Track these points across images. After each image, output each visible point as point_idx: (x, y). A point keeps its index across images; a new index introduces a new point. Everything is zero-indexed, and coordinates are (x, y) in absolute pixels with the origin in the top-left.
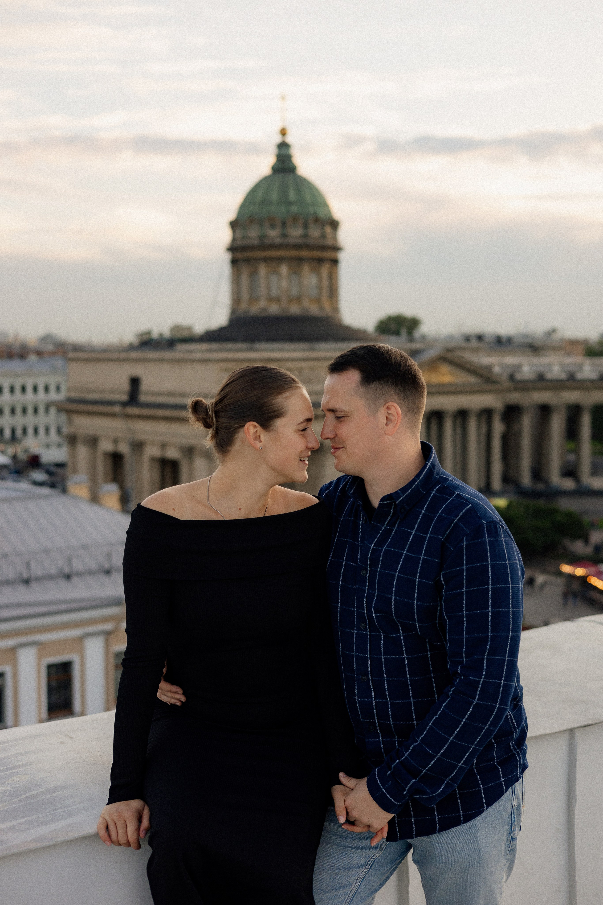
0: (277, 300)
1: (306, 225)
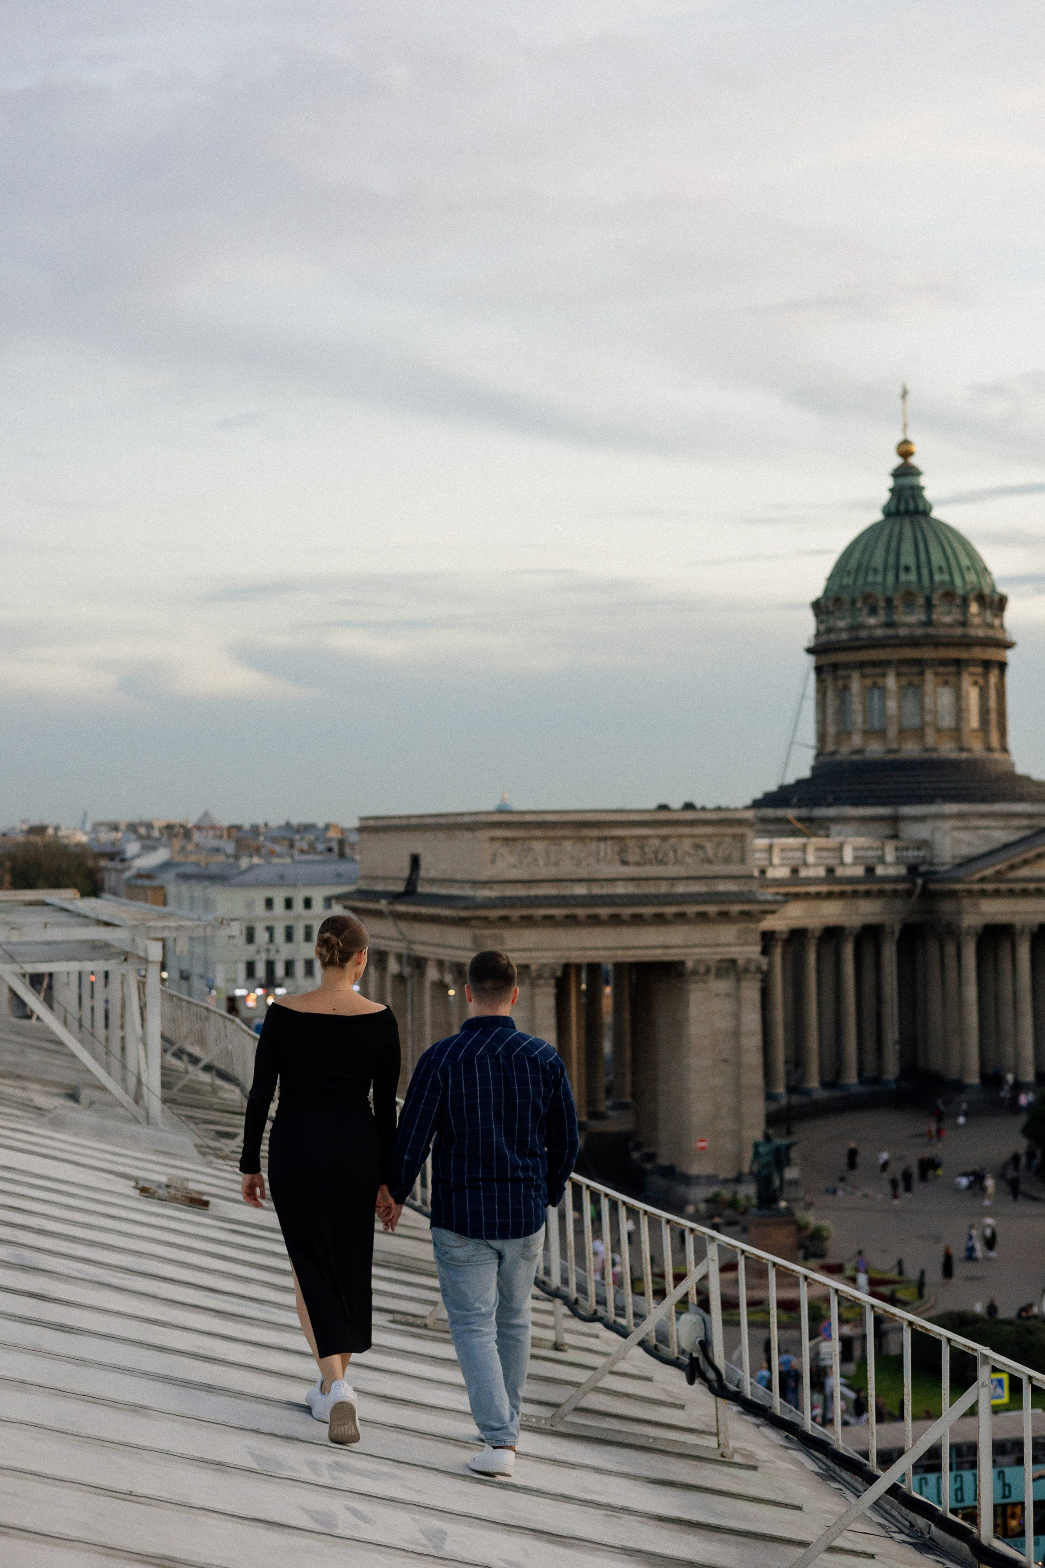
0: (881, 734)
1: (929, 605)
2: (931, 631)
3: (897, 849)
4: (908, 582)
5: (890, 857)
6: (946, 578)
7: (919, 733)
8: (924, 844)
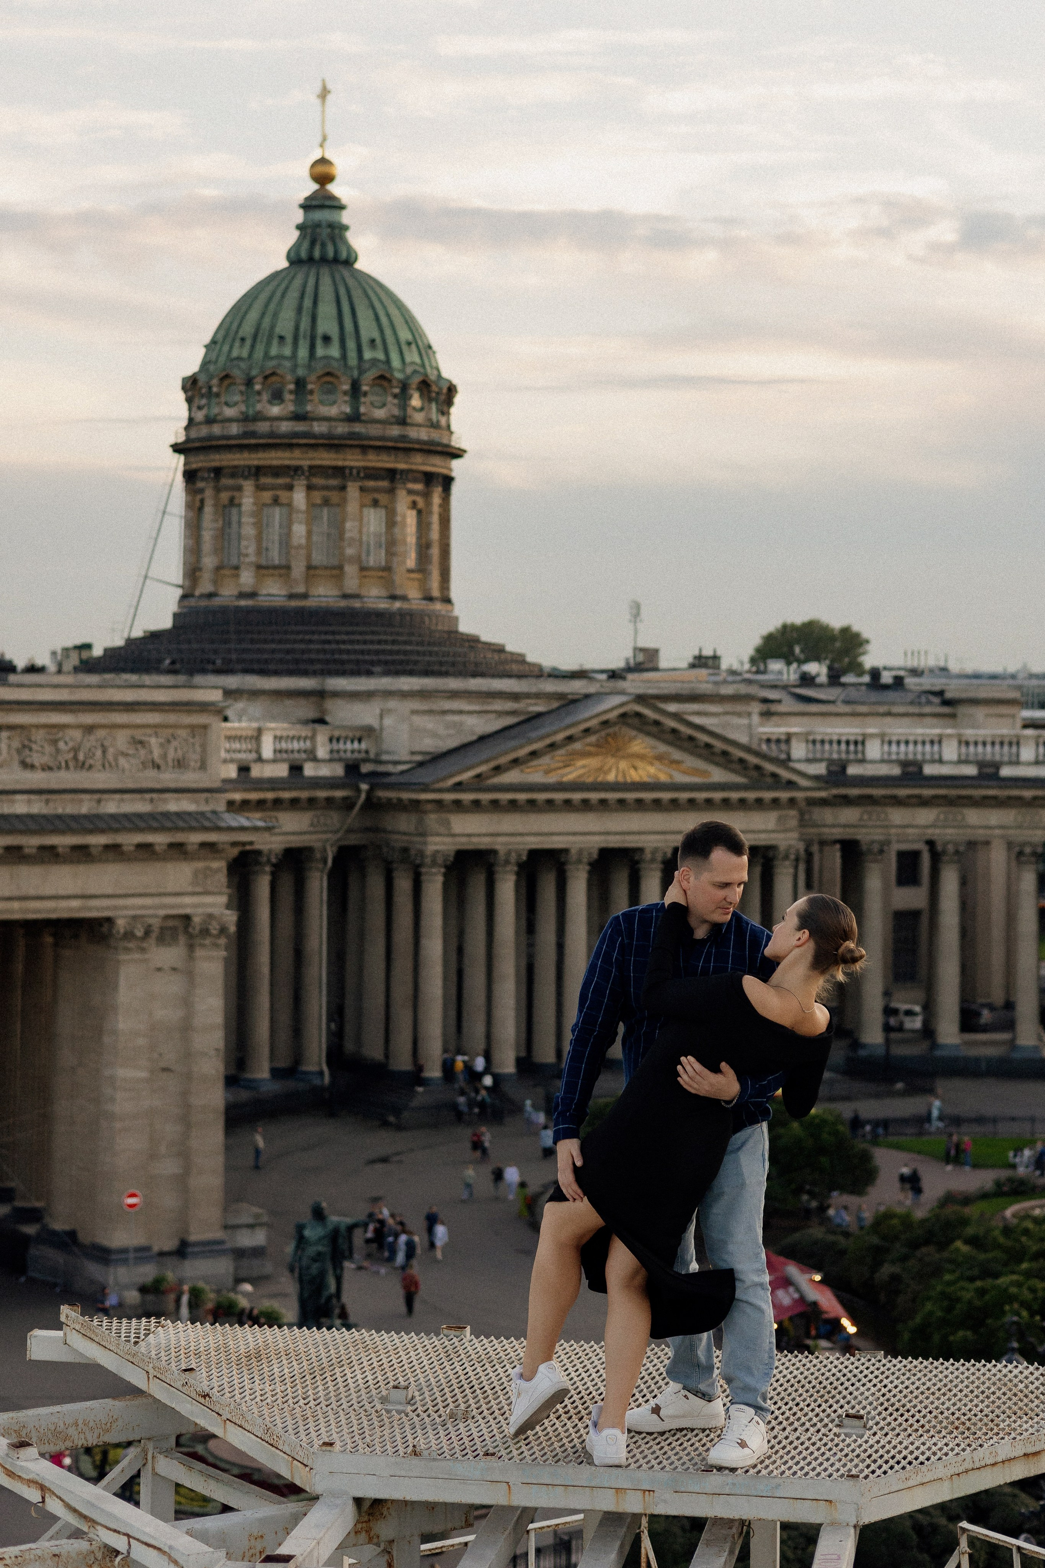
0: (282, 570)
1: (355, 391)
2: (358, 428)
3: (331, 740)
4: (326, 357)
5: (322, 749)
6: (381, 356)
7: (337, 571)
8: (368, 732)
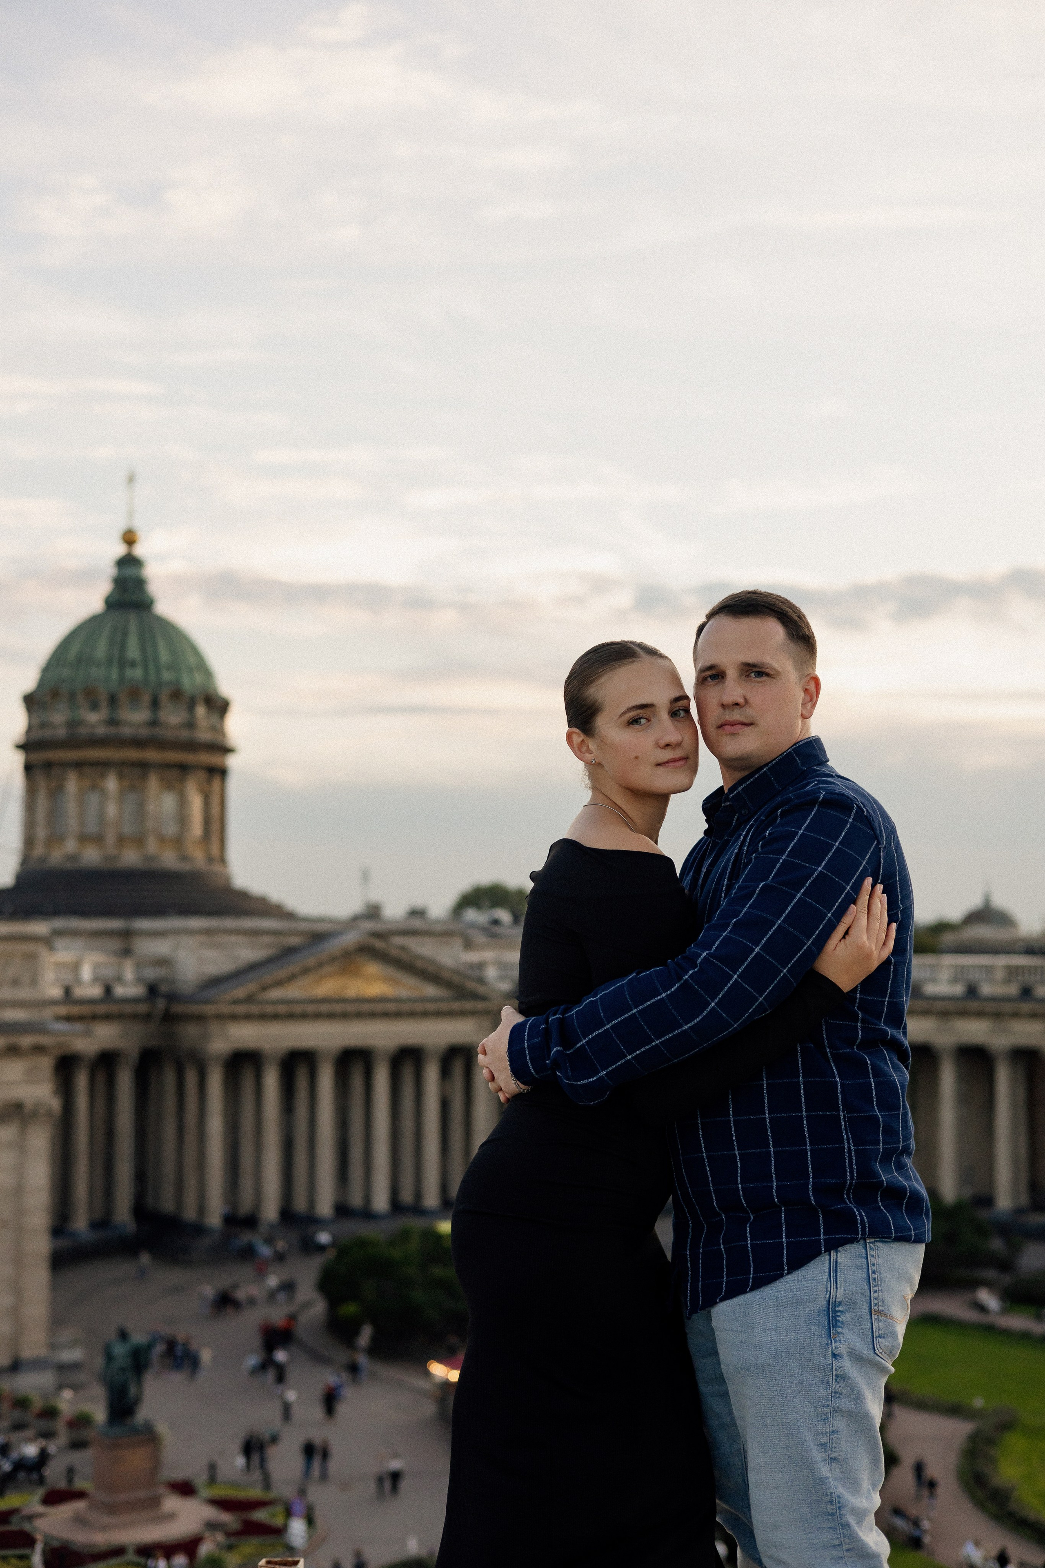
0: (98, 839)
1: (155, 704)
2: (159, 731)
3: (137, 967)
4: (133, 679)
5: (129, 974)
6: (173, 675)
7: (139, 840)
8: (163, 962)
